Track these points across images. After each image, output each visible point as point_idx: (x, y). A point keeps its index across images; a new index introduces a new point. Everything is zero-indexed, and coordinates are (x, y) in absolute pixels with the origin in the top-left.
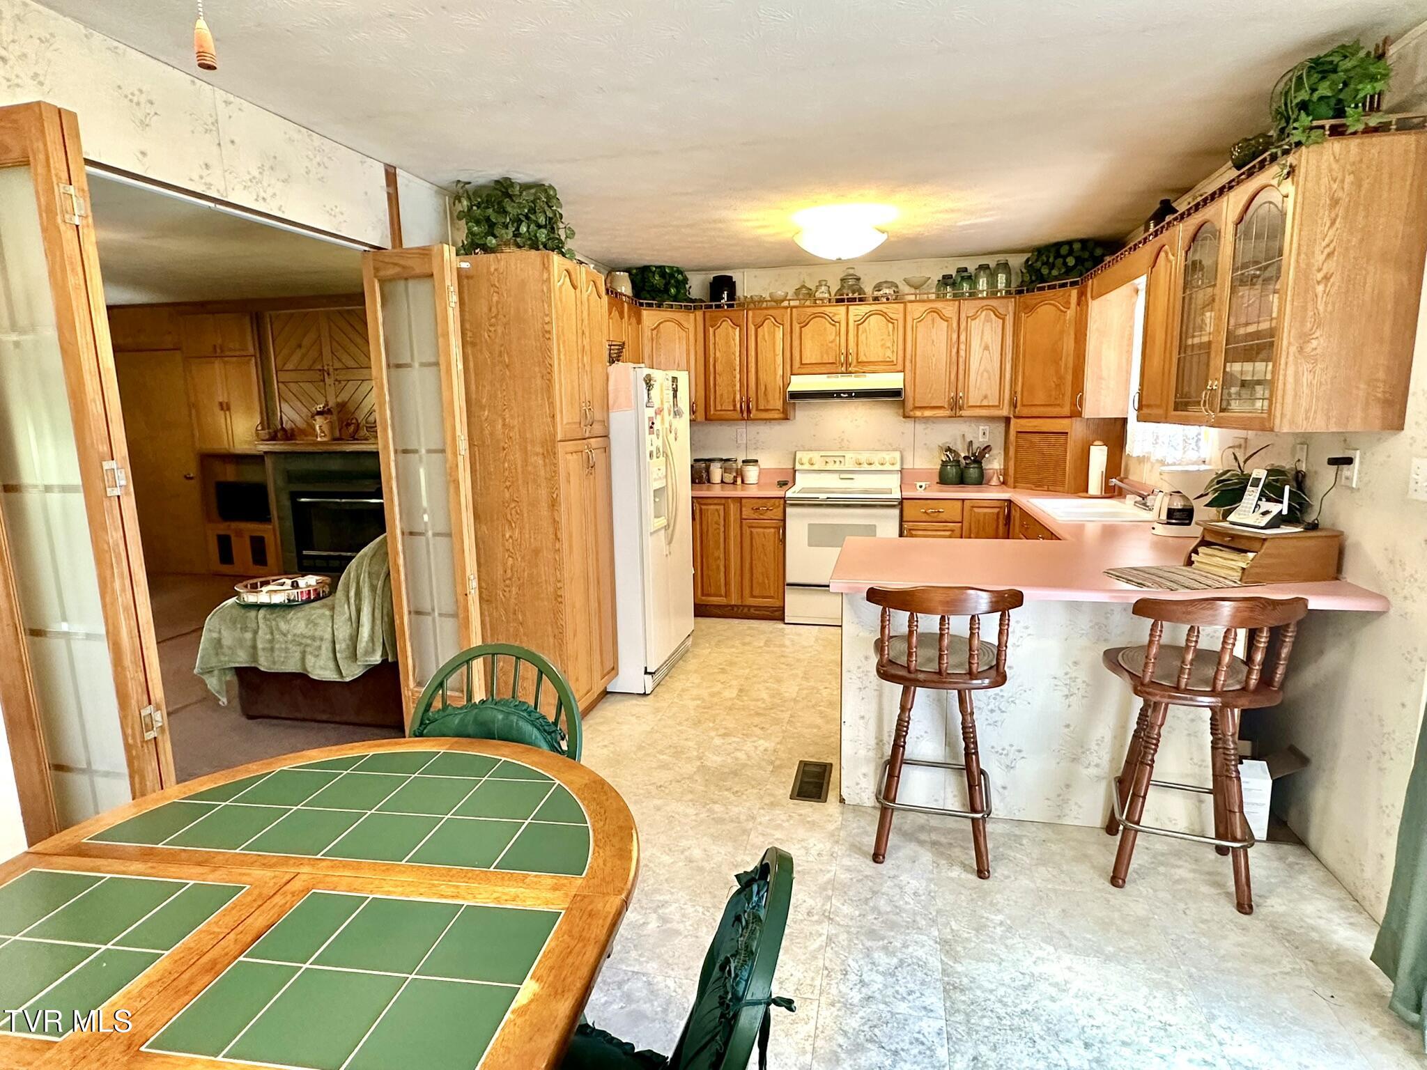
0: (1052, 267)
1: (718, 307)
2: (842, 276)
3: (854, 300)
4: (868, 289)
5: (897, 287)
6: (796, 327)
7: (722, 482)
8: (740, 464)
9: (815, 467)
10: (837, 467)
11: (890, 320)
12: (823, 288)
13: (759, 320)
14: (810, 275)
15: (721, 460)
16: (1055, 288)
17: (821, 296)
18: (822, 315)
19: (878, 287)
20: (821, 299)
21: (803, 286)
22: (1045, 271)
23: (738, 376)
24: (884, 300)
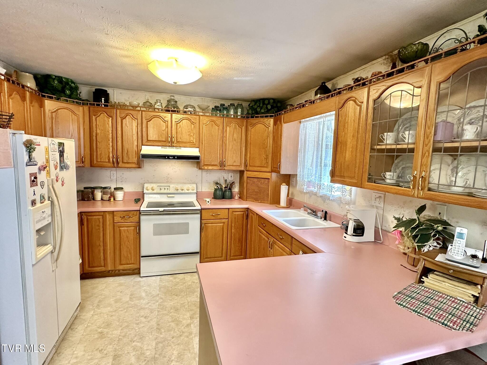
0: (261, 108)
1: (98, 105)
2: (168, 99)
3: (175, 111)
4: (181, 108)
5: (195, 108)
6: (145, 122)
7: (102, 199)
8: (113, 190)
9: (155, 192)
10: (166, 191)
11: (192, 123)
12: (159, 104)
13: (123, 115)
14: (151, 97)
15: (101, 188)
16: (263, 117)
17: (158, 107)
18: (159, 117)
19: (186, 107)
20: (158, 109)
21: (148, 102)
22: (258, 110)
23: (111, 144)
24: (189, 113)
